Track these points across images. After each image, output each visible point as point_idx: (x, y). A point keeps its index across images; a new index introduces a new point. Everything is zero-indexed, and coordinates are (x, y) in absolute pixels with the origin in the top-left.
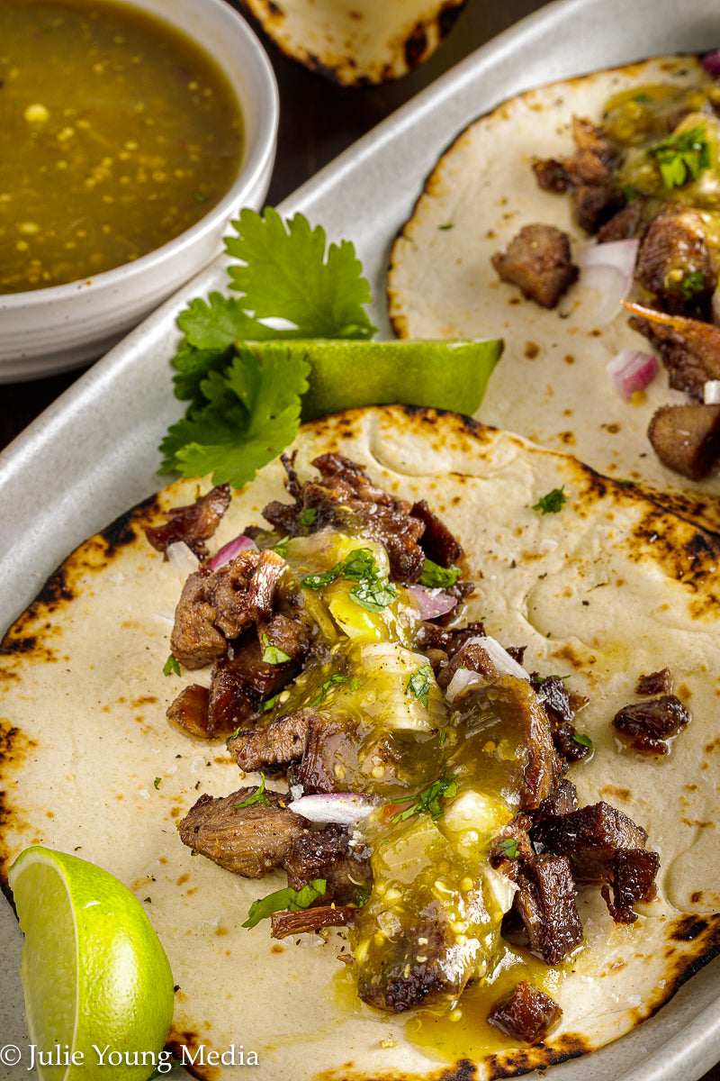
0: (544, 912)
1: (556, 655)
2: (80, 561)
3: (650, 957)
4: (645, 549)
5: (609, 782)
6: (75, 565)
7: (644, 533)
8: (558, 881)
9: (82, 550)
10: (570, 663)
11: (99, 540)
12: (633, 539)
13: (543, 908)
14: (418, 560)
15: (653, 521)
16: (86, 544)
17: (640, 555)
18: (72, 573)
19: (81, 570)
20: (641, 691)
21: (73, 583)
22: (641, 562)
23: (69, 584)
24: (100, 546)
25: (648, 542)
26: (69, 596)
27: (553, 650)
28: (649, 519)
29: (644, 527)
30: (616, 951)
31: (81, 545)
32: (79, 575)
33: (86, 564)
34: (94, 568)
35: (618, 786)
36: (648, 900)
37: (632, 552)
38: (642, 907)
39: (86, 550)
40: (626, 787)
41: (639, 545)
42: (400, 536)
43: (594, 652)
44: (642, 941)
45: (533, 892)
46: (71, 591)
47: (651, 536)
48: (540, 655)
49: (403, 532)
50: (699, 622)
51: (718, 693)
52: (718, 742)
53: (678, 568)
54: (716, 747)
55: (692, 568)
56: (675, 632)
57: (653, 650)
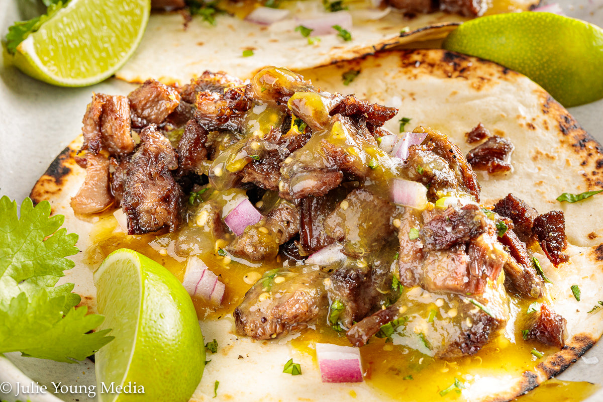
2: (42, 192)
4: (416, 71)
6: (40, 195)
7: (408, 65)
9: (39, 186)
11: (47, 178)
15: (408, 58)
16: (39, 182)
17: (415, 75)
19: (46, 196)
20: (471, 141)
22: (419, 78)
24: (50, 181)
25: (415, 67)
28: (404, 58)
29: (406, 62)
30: (570, 279)
31: (36, 184)
32: (47, 200)
33: (47, 192)
34: (53, 193)
36: (564, 248)
37: (408, 76)
39: (42, 185)
41: (410, 71)
47: (415, 64)
50: (483, 92)
51: (521, 125)
52: (538, 153)
53: (446, 72)
54: (539, 156)
55: (455, 70)
56: (470, 103)
57: (462, 118)
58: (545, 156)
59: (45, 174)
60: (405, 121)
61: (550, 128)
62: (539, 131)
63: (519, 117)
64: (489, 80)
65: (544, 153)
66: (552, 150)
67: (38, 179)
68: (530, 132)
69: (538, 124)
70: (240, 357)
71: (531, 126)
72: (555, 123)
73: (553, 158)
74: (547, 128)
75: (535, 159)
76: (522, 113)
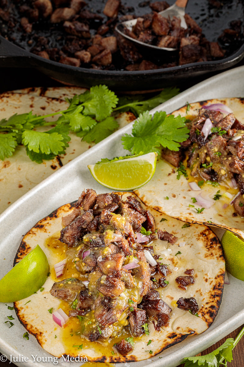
0: (136, 323)
1: (169, 259)
2: (62, 209)
3: (160, 341)
4: (201, 238)
5: (169, 294)
6: (61, 209)
7: (203, 234)
8: (141, 316)
9: (64, 206)
10: (172, 262)
11: (69, 205)
12: (200, 234)
13: (136, 322)
14: (139, 227)
15: (206, 231)
16: (65, 205)
17: (199, 239)
18: (59, 211)
19: (62, 211)
20: (185, 273)
21: (59, 214)
22: (199, 241)
23: (57, 214)
24: (69, 206)
25: (203, 236)
26: (56, 217)
27: (169, 258)
28: (205, 231)
29: (203, 232)
30: (153, 337)
31: (64, 205)
32: (61, 212)
33: (63, 210)
34: (65, 211)
35: (171, 296)
36: (166, 326)
37: (198, 238)
38: (164, 327)
39: (65, 207)
40: (173, 297)
41: (200, 236)
42: (137, 220)
43: (179, 261)
44: (160, 336)
45: (134, 317)
46: (57, 216)
47: (204, 235)
48: (166, 258)
49: (138, 219)
50: (206, 259)
51: (204, 278)
52: (200, 290)
53: (207, 244)
54: (199, 291)
55: (210, 245)
56: (199, 260)
57: (193, 263)
58: (200, 293)
59: (69, 203)
60: (179, 253)
61: (211, 284)
62: (208, 283)
63: (206, 274)
64: (213, 256)
65: (201, 291)
66: (204, 292)
67: (66, 204)
68: (204, 282)
69: (209, 281)
70: (45, 298)
71: (206, 280)
72: (215, 284)
73: (201, 295)
74: (210, 284)
75: (197, 291)
76: (208, 274)
